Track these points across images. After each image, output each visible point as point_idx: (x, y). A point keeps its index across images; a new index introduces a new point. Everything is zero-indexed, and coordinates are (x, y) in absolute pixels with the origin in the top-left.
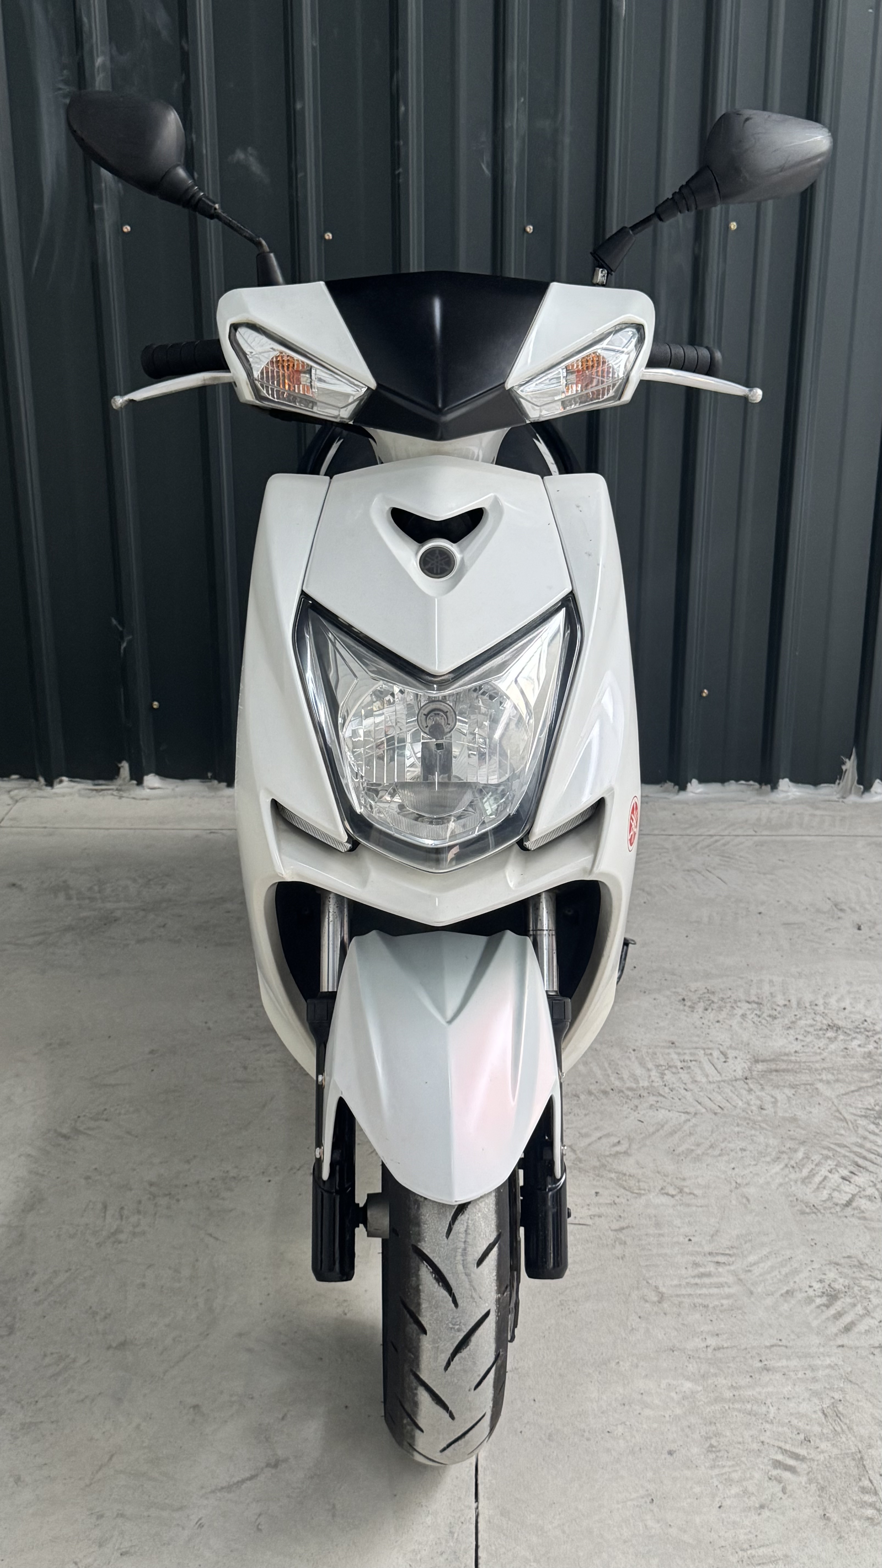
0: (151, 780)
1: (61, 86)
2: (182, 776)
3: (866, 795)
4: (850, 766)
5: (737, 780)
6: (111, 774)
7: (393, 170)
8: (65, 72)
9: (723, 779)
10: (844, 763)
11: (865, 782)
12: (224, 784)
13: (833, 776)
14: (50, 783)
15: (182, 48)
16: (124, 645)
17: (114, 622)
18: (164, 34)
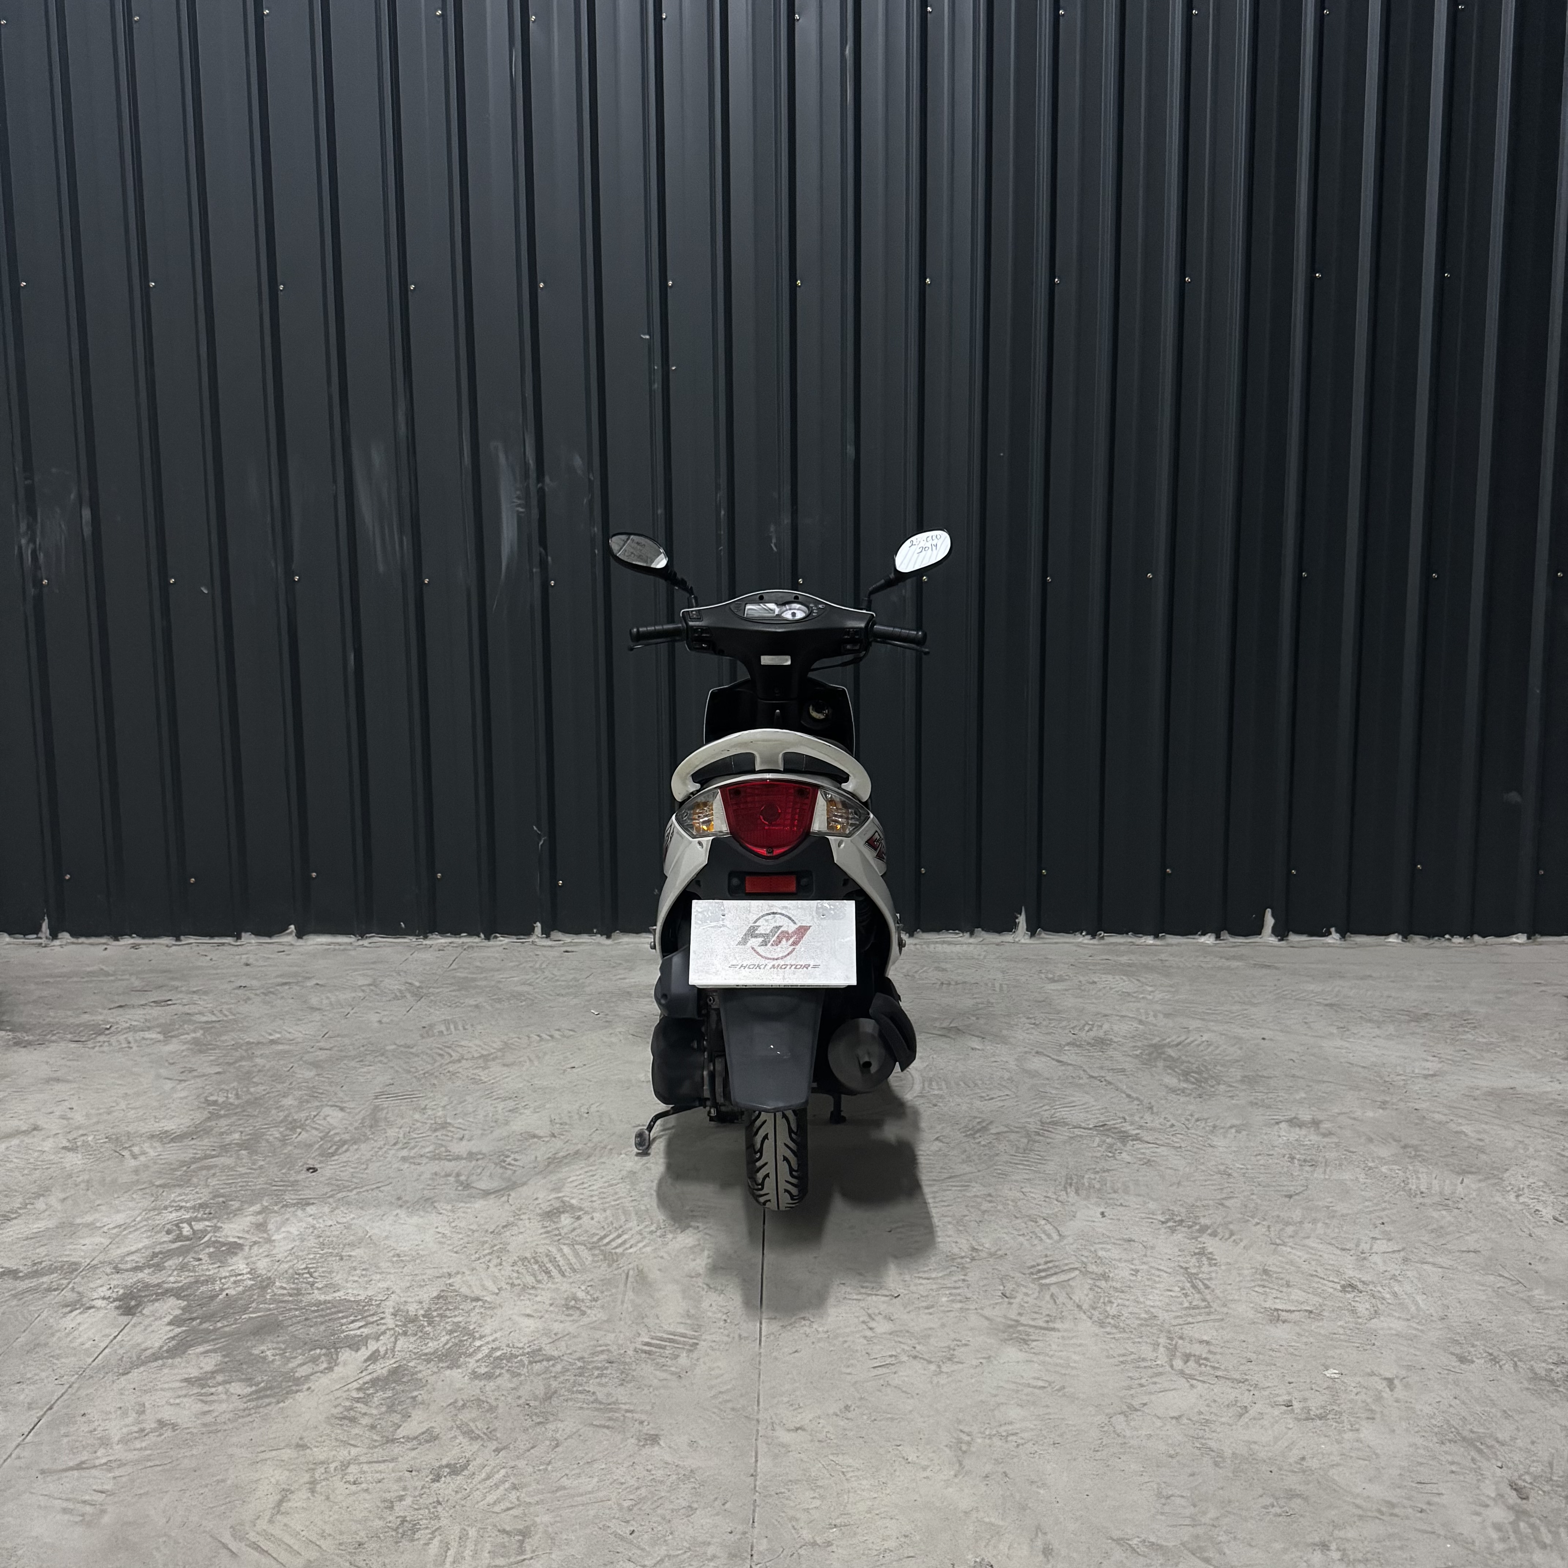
0: (556, 935)
1: (515, 500)
2: (577, 932)
3: (1033, 939)
4: (1022, 920)
5: (947, 930)
6: (529, 932)
7: (718, 548)
8: (518, 493)
9: (937, 929)
10: (1017, 918)
11: (1032, 930)
12: (604, 937)
13: (1009, 927)
14: (488, 938)
15: (589, 479)
16: (541, 843)
17: (535, 828)
18: (579, 472)
